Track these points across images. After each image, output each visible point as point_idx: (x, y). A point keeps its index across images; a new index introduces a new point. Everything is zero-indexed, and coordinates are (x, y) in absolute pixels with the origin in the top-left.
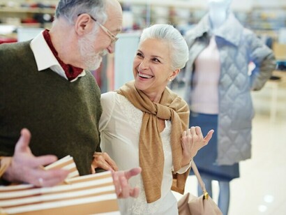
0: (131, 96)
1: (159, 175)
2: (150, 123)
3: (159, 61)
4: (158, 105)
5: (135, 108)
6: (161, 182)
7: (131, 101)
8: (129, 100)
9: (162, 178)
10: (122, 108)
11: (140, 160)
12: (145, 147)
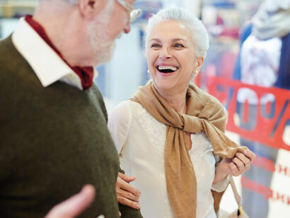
0: (150, 106)
1: (192, 202)
2: (177, 140)
3: (182, 46)
4: (185, 116)
5: (156, 121)
6: (195, 211)
7: (150, 113)
8: (148, 111)
9: (196, 206)
10: (141, 121)
11: (168, 188)
12: (172, 171)
